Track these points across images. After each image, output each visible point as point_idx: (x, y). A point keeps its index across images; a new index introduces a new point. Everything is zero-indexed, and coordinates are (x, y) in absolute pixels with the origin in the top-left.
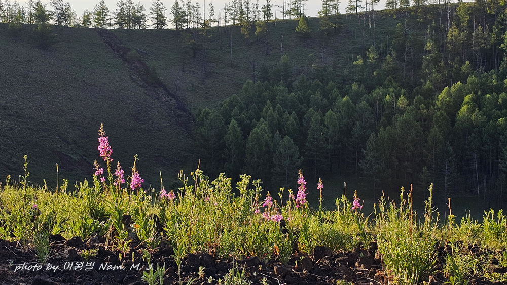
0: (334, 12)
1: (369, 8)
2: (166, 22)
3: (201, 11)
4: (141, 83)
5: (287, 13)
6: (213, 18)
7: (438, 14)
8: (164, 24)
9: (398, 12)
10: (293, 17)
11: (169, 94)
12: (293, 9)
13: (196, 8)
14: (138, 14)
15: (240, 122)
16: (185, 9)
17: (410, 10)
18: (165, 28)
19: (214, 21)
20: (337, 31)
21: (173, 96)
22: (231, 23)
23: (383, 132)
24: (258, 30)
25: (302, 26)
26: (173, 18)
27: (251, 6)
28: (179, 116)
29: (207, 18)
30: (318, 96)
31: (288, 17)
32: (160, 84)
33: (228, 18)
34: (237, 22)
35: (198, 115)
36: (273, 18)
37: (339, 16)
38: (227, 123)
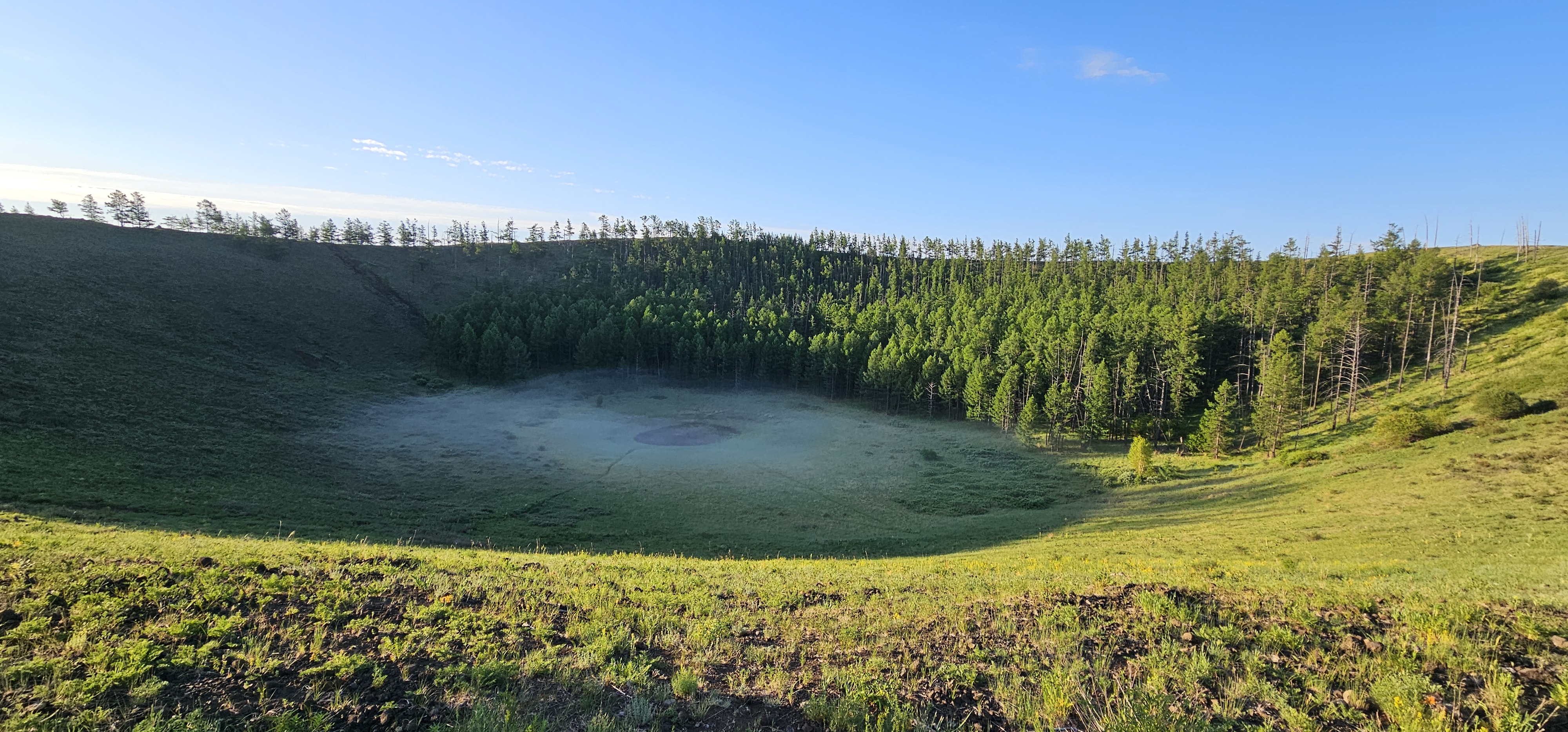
0: (539, 240)
1: (567, 238)
2: (393, 240)
3: (426, 232)
4: (375, 291)
5: (502, 238)
6: (436, 238)
7: (618, 245)
8: (391, 242)
9: (588, 242)
10: (506, 242)
11: (401, 301)
12: (506, 236)
13: (422, 230)
14: (366, 232)
15: (472, 325)
16: (411, 230)
17: (598, 241)
18: (392, 245)
19: (437, 241)
20: (543, 253)
21: (406, 302)
22: (452, 244)
23: (591, 332)
24: (478, 250)
25: (515, 249)
26: (400, 237)
27: (470, 231)
28: (413, 319)
29: (431, 238)
30: (535, 304)
31: (502, 241)
32: (393, 292)
33: (451, 239)
34: (458, 243)
35: (434, 319)
36: (488, 242)
37: (543, 242)
38: (462, 326)
